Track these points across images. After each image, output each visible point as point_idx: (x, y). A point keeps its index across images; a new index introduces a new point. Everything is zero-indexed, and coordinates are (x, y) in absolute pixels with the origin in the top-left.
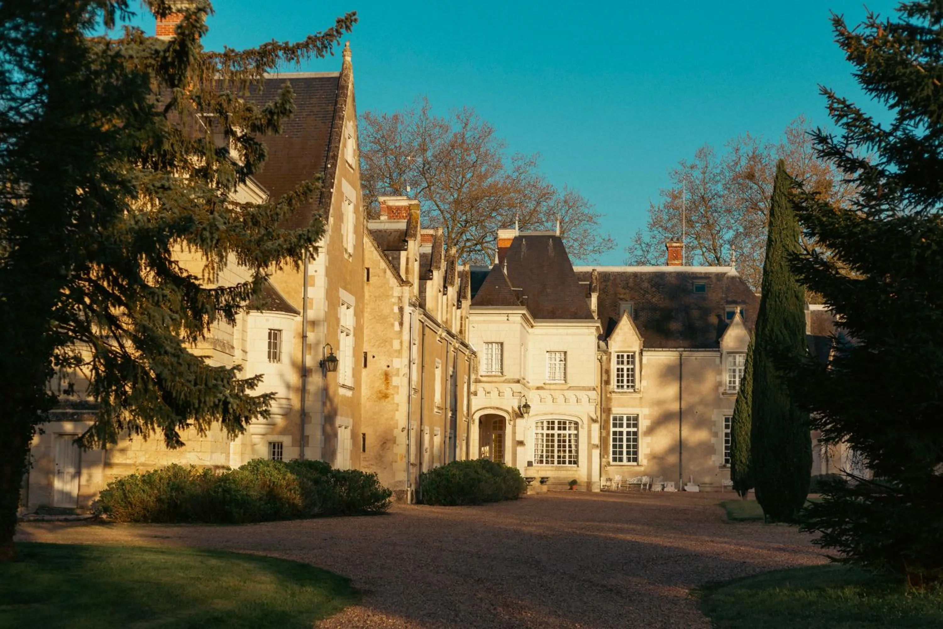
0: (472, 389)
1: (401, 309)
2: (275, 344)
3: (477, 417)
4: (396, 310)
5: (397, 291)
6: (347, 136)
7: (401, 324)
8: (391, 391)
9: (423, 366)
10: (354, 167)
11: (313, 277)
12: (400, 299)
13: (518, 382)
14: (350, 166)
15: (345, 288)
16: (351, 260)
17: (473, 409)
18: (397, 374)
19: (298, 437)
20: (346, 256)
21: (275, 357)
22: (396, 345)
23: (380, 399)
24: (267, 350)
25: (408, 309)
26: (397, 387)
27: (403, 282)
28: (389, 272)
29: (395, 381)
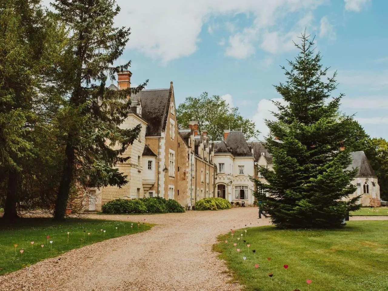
0: (215, 177)
1: (189, 155)
2: (150, 165)
3: (217, 185)
4: (187, 155)
5: (187, 149)
6: (171, 106)
7: (189, 159)
8: (186, 178)
9: (196, 171)
10: (174, 114)
11: (161, 146)
12: (188, 151)
13: (229, 175)
14: (173, 114)
15: (171, 149)
16: (173, 141)
17: (216, 183)
18: (188, 173)
19: (157, 191)
20: (172, 140)
21: (150, 169)
22: (187, 164)
23: (183, 180)
24: (148, 166)
25: (190, 155)
26: (188, 177)
27: (189, 147)
28: (185, 144)
29: (187, 175)
